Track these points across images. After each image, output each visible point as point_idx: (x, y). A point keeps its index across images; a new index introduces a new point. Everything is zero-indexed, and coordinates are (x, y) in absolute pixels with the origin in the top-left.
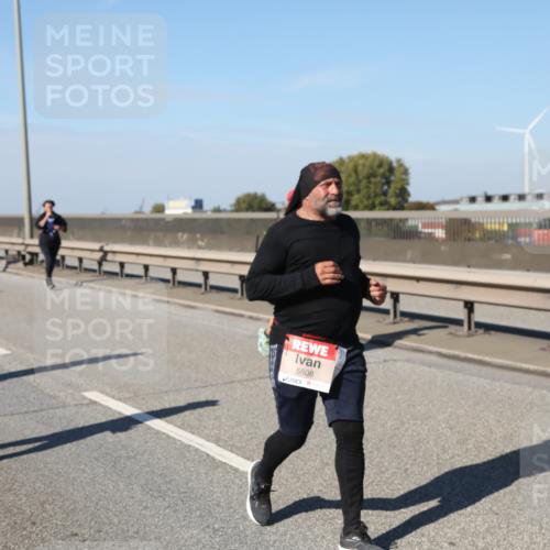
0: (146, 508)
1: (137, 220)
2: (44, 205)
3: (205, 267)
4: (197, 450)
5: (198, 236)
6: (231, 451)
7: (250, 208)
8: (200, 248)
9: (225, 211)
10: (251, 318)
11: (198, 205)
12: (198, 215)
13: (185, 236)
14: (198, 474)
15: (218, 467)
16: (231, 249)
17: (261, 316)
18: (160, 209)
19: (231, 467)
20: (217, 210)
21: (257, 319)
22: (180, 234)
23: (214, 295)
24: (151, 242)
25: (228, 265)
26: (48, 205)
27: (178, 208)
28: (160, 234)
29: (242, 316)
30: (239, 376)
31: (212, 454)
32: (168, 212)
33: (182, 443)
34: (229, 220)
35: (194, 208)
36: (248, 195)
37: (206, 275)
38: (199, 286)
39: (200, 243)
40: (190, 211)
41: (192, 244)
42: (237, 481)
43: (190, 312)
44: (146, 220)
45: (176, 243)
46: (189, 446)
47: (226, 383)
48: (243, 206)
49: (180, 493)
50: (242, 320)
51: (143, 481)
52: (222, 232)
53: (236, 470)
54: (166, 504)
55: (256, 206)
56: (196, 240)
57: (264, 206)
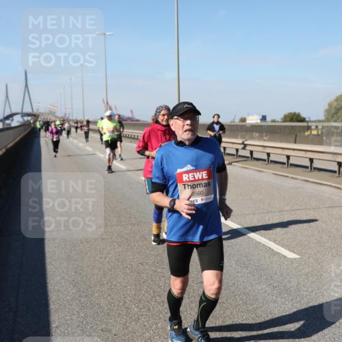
0: (238, 272)
1: (232, 125)
2: (214, 117)
3: (268, 150)
4: (264, 245)
5: (264, 134)
6: (282, 246)
7: (292, 120)
8: (265, 140)
9: (278, 121)
10: (292, 178)
11: (264, 118)
12: (264, 124)
13: (257, 134)
14: (265, 257)
15: (275, 255)
16: (281, 142)
17: (298, 177)
18: (243, 120)
19: (283, 255)
20: (274, 121)
21: (296, 179)
22: (254, 133)
23: (272, 165)
24: (239, 137)
25: (281, 150)
26: (216, 117)
27: (253, 120)
28: (244, 133)
29: (287, 177)
30: (286, 208)
31: (272, 248)
32: (248, 122)
33: (256, 241)
34: (280, 126)
35: (261, 120)
36: (291, 113)
37: (268, 155)
38: (265, 160)
39: (265, 138)
40: (259, 121)
41: (261, 138)
42: (286, 262)
43: (260, 174)
44: (237, 126)
45: (252, 138)
46: (260, 243)
47: (279, 212)
48: (288, 119)
49: (255, 266)
50: (288, 178)
51: (236, 259)
52: (277, 133)
53: (285, 257)
54: (248, 271)
55: (294, 120)
56: (264, 136)
57: (299, 119)
